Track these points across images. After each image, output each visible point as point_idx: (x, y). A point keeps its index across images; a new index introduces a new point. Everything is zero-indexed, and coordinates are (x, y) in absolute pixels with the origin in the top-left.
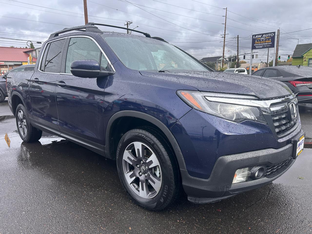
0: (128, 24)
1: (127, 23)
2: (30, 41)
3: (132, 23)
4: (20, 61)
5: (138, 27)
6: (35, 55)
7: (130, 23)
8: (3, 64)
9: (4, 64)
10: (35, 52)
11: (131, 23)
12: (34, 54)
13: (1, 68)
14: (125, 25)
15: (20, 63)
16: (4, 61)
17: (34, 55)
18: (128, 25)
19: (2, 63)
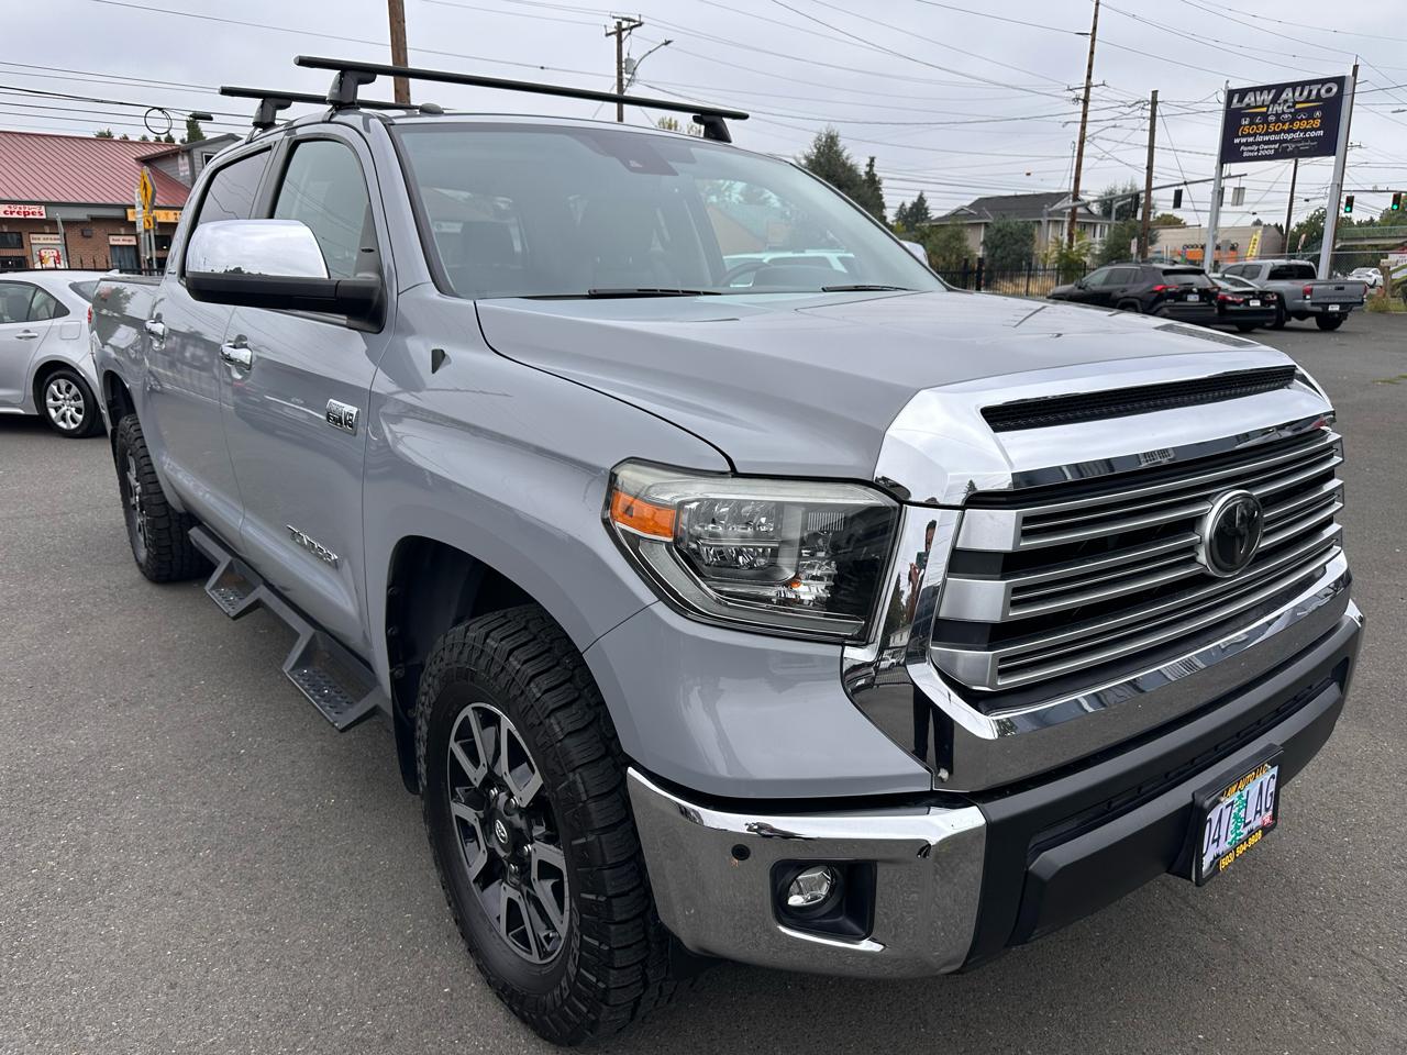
0: (624, 30)
1: (619, 24)
2: (160, 109)
3: (640, 24)
4: (118, 202)
5: (667, 43)
6: (188, 173)
7: (632, 24)
8: (37, 217)
9: (44, 217)
10: (186, 159)
11: (636, 26)
12: (184, 171)
13: (31, 236)
14: (608, 35)
15: (117, 213)
16: (45, 199)
17: (182, 174)
18: (624, 34)
19: (36, 209)
